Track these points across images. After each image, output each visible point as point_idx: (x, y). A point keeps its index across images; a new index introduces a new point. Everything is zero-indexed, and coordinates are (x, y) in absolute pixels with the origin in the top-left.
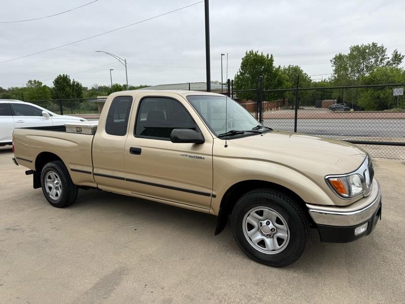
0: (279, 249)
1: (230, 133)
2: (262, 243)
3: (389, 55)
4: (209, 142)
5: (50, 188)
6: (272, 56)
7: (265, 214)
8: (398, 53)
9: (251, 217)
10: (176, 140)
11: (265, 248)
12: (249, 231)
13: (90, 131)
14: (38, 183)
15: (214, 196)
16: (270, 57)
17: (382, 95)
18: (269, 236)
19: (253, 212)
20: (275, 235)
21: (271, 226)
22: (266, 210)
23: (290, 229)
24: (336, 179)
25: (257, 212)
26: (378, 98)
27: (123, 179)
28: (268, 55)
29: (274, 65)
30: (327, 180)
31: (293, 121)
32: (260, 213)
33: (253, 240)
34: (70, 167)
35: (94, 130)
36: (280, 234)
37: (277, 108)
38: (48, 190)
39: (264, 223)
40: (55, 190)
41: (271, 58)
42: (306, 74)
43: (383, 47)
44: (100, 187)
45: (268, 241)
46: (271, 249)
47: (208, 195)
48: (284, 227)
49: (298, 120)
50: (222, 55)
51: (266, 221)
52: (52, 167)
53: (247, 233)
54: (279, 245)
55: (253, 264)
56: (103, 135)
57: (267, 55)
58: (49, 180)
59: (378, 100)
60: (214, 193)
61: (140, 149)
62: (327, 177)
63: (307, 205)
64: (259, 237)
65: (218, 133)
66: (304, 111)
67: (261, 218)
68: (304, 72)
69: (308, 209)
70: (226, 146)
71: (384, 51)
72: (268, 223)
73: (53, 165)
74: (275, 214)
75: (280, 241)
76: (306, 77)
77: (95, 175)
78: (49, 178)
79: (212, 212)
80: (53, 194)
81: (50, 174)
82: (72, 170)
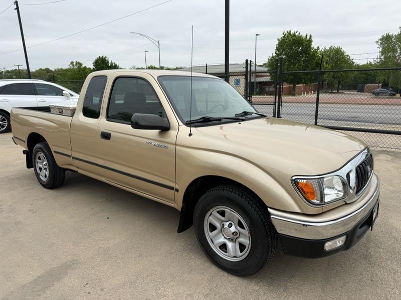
0: (241, 256)
1: (202, 120)
2: (223, 247)
4: (174, 129)
5: (40, 169)
6: (311, 36)
7: (226, 214)
9: (213, 217)
10: (136, 126)
11: (226, 253)
12: (211, 232)
13: (69, 113)
14: (30, 164)
15: (177, 190)
16: (308, 37)
18: (231, 240)
19: (214, 212)
20: (238, 240)
21: (233, 229)
22: (228, 210)
23: (251, 236)
24: (305, 181)
25: (218, 212)
27: (97, 165)
28: (307, 36)
29: (312, 46)
30: (295, 182)
31: (315, 105)
32: (223, 213)
33: (214, 242)
34: (53, 149)
35: (73, 112)
36: (241, 240)
37: (314, 91)
38: (38, 171)
39: (226, 225)
41: (310, 38)
42: (348, 56)
44: (80, 171)
45: (230, 245)
46: (232, 255)
47: (172, 188)
48: (246, 232)
49: (320, 105)
50: (257, 35)
51: (228, 223)
52: (40, 148)
53: (209, 235)
54: (241, 252)
55: (214, 269)
56: (80, 118)
57: (305, 35)
58: (39, 161)
60: (177, 187)
61: (110, 134)
62: (294, 178)
63: (269, 209)
64: (221, 240)
65: (187, 119)
66: (343, 95)
67: (223, 218)
68: (346, 54)
69: (269, 214)
70: (190, 135)
72: (230, 226)
73: (41, 146)
74: (237, 216)
75: (242, 247)
76: (348, 59)
77: (73, 158)
78: (39, 159)
79: (177, 207)
80: (43, 175)
81: (40, 155)
82: (55, 152)
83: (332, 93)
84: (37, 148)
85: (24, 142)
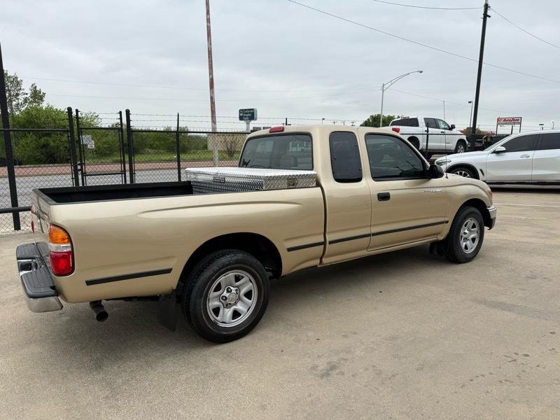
2: (466, 247)
5: (216, 311)
7: (468, 224)
11: (468, 249)
15: (447, 222)
22: (469, 221)
26: (46, 146)
38: (212, 316)
39: (467, 231)
40: (227, 310)
43: (17, 78)
48: (476, 229)
58: (216, 294)
59: (45, 150)
60: (447, 219)
61: (389, 194)
63: (487, 208)
64: (464, 243)
70: (447, 178)
71: (18, 83)
73: (239, 256)
77: (331, 243)
78: (215, 291)
79: (441, 238)
80: (226, 319)
81: (222, 279)
82: (289, 250)
84: (223, 267)
85: (169, 271)
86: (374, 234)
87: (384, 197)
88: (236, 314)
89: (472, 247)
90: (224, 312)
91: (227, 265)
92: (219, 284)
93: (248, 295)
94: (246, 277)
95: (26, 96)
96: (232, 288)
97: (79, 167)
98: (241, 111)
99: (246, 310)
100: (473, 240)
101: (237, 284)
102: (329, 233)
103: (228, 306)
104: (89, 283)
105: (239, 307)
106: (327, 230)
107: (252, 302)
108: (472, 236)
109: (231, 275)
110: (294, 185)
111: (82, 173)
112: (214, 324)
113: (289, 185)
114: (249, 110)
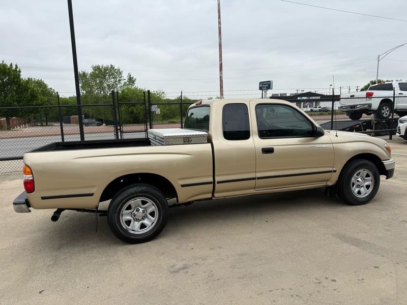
0: (369, 192)
2: (359, 193)
3: (125, 76)
5: (128, 222)
6: (16, 66)
7: (361, 173)
8: (132, 76)
11: (361, 194)
12: (352, 187)
15: (335, 171)
16: (14, 67)
17: (135, 111)
25: (357, 175)
26: (132, 112)
27: (254, 179)
28: (11, 65)
29: (21, 77)
37: (25, 124)
38: (124, 226)
39: (359, 179)
40: (136, 223)
41: (16, 68)
42: (51, 89)
43: (119, 70)
47: (330, 172)
48: (370, 178)
52: (141, 192)
57: (10, 64)
59: (132, 115)
60: (334, 169)
61: (273, 148)
62: (385, 145)
63: (383, 161)
66: (54, 127)
68: (49, 87)
70: (337, 136)
71: (120, 73)
73: (144, 188)
76: (52, 92)
77: (219, 182)
78: (127, 209)
79: (330, 184)
80: (135, 228)
81: (131, 202)
82: (183, 186)
83: (42, 125)
84: (131, 194)
85: (92, 195)
86: (259, 178)
87: (268, 151)
88: (143, 226)
89: (365, 193)
90: (134, 223)
91: (134, 194)
92: (130, 205)
93: (152, 214)
94: (150, 202)
95: (125, 81)
96: (140, 209)
97: (119, 128)
98: (261, 83)
99: (150, 224)
100: (368, 187)
101: (144, 206)
102: (217, 175)
103: (137, 220)
104: (43, 198)
105: (146, 222)
106: (216, 174)
107: (155, 219)
108: (367, 183)
109: (139, 200)
110: (188, 141)
111: (121, 132)
112: (126, 231)
113: (184, 141)
114: (267, 82)
